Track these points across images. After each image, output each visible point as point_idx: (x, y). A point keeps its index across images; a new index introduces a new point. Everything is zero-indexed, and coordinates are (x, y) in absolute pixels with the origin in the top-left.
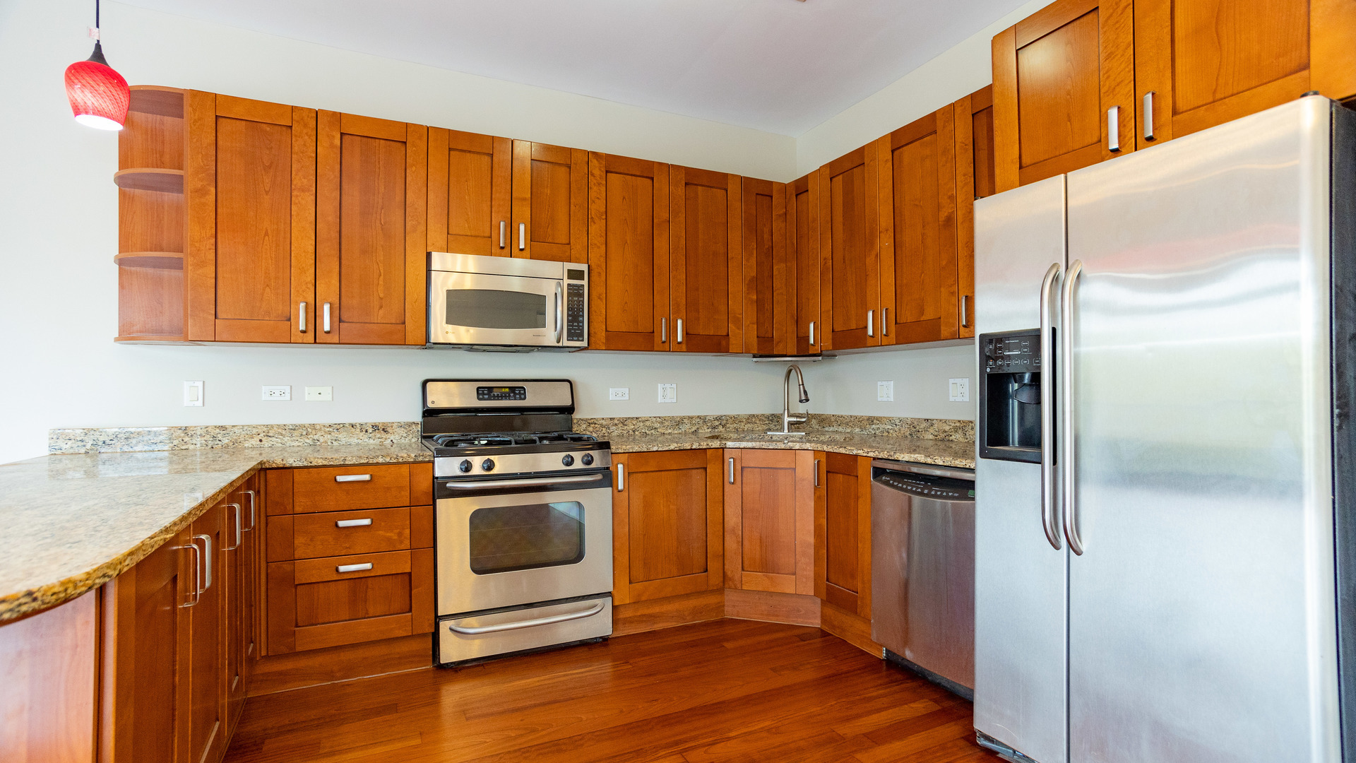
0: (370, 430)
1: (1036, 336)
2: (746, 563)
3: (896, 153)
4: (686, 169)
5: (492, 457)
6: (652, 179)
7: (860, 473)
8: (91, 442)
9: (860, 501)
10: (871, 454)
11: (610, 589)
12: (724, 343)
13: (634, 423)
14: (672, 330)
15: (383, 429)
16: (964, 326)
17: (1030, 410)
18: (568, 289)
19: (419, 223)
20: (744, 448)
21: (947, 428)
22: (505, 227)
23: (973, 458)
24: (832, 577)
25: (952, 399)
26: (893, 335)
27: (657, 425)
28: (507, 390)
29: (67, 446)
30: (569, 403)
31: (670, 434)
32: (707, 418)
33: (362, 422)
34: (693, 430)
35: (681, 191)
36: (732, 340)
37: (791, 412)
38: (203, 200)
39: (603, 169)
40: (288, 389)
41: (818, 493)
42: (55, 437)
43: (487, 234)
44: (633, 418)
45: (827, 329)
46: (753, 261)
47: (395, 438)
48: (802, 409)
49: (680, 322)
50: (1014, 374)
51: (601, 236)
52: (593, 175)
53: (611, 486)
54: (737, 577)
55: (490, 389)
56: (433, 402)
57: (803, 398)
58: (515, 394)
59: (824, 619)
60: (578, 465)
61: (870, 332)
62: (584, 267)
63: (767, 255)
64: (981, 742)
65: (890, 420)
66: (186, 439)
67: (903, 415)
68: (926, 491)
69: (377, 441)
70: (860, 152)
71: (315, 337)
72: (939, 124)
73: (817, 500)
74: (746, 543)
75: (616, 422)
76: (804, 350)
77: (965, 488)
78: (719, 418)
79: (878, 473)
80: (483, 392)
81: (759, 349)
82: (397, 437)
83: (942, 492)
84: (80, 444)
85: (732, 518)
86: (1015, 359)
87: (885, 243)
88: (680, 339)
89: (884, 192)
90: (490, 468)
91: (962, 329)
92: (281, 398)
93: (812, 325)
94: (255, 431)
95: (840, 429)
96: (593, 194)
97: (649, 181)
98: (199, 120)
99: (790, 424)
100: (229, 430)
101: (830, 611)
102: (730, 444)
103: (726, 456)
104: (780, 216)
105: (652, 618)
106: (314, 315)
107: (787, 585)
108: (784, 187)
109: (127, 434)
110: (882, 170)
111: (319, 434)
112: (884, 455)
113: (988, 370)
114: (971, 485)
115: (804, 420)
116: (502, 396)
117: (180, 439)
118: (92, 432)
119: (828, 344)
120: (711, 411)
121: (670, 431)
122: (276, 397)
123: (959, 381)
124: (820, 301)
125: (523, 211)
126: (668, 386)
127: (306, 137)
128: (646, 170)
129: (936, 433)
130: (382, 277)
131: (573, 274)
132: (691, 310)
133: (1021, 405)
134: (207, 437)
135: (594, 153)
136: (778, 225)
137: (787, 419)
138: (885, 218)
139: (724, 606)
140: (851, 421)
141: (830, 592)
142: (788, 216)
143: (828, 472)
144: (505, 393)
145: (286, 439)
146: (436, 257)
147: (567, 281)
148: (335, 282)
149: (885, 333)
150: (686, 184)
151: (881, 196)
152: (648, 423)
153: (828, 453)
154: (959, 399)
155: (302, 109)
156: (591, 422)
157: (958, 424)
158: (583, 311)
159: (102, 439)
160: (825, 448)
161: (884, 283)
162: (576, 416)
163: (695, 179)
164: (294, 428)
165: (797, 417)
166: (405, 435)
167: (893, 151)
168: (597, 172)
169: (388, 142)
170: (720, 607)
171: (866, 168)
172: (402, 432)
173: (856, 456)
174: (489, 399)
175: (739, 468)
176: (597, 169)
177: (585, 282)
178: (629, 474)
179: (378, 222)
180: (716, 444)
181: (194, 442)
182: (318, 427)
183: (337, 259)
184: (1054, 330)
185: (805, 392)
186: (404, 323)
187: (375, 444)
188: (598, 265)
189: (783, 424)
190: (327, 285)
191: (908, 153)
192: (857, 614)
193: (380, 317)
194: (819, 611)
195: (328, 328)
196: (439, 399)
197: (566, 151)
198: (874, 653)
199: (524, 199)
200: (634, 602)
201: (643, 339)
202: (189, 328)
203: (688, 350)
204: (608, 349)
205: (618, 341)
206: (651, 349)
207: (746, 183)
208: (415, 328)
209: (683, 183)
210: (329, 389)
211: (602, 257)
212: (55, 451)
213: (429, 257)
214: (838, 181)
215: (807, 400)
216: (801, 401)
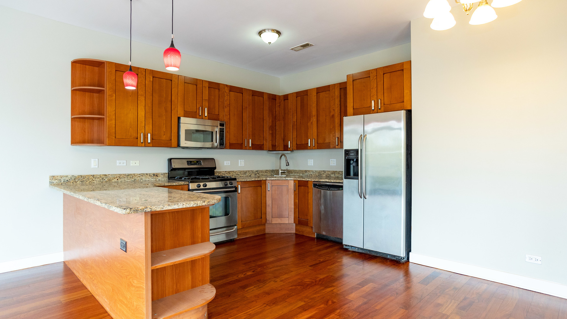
0: (152, 176)
1: (357, 151)
2: (273, 215)
3: (318, 94)
4: (252, 90)
6: (243, 94)
7: (309, 186)
8: (63, 180)
9: (309, 194)
10: (313, 180)
12: (262, 147)
13: (232, 173)
14: (248, 143)
15: (156, 175)
16: (337, 145)
17: (356, 167)
18: (220, 130)
19: (176, 107)
20: (273, 180)
21: (330, 173)
22: (201, 108)
23: (342, 179)
24: (300, 217)
25: (331, 165)
26: (316, 146)
27: (239, 174)
28: (196, 162)
29: (55, 182)
30: (214, 166)
31: (243, 176)
32: (254, 171)
33: (150, 173)
34: (249, 175)
35: (251, 97)
36: (265, 146)
37: (282, 169)
38: (111, 98)
39: (229, 90)
40: (125, 162)
41: (295, 193)
42: (51, 179)
43: (195, 111)
44: (232, 171)
45: (295, 143)
46: (271, 121)
47: (160, 178)
48: (285, 168)
49: (250, 140)
50: (352, 159)
51: (228, 112)
52: (226, 92)
53: (237, 192)
54: (270, 219)
55: (191, 162)
56: (174, 166)
57: (287, 165)
58: (198, 163)
59: (296, 230)
60: (229, 185)
61: (309, 145)
62: (224, 123)
63: (274, 119)
64: (345, 247)
65: (312, 171)
66: (94, 179)
67: (316, 170)
68: (329, 189)
69: (155, 179)
70: (306, 91)
71: (145, 144)
72: (331, 89)
73: (295, 195)
74: (273, 209)
75: (227, 172)
76: (286, 148)
77: (340, 187)
78: (257, 171)
79: (315, 185)
80: (189, 163)
81: (272, 149)
82: (161, 178)
83: (333, 189)
84: (59, 181)
85: (269, 201)
86: (352, 155)
87: (314, 119)
88: (250, 146)
89: (314, 105)
90: (206, 186)
91: (336, 146)
92: (123, 165)
93: (289, 142)
94: (116, 176)
95: (295, 174)
96: (226, 98)
97: (241, 94)
98: (111, 71)
99: (282, 173)
100: (107, 176)
101: (298, 227)
102: (268, 179)
103: (267, 182)
104: (278, 106)
105: (246, 233)
106: (145, 137)
107: (286, 221)
108: (280, 97)
109: (75, 178)
110: (313, 97)
111: (136, 177)
112: (317, 180)
113: (346, 158)
114: (342, 187)
115: (286, 171)
116: (194, 164)
117: (92, 179)
118: (63, 177)
119: (295, 148)
120: (255, 169)
121: (243, 175)
122: (122, 164)
123: (333, 160)
124: (292, 134)
125: (206, 104)
126: (242, 160)
127: (143, 78)
128: (240, 91)
129: (326, 175)
130: (164, 125)
131: (221, 125)
132: (254, 136)
133: (354, 166)
134: (100, 178)
135: (226, 85)
136: (278, 109)
137: (280, 171)
138: (314, 112)
139: (265, 229)
140: (299, 172)
141: (299, 221)
142: (281, 106)
143: (298, 186)
144: (195, 163)
145: (126, 179)
146: (182, 120)
147: (219, 127)
148: (151, 126)
149: (314, 145)
150: (252, 95)
151: (313, 105)
152: (236, 173)
153: (299, 181)
154: (333, 165)
155: (141, 68)
156: (220, 172)
157: (333, 172)
158: (224, 137)
159: (66, 179)
160: (298, 179)
161: (313, 131)
162: (216, 170)
163: (255, 94)
164: (128, 175)
165: (284, 170)
166: (163, 177)
167: (317, 93)
169: (167, 80)
171: (308, 96)
172: (162, 176)
173: (307, 181)
174: (191, 165)
175: (271, 186)
176: (227, 90)
177: (224, 128)
178: (241, 188)
179: (163, 106)
181: (96, 180)
182: (136, 175)
183: (151, 119)
184: (361, 149)
185: (288, 163)
186: (171, 140)
187: (154, 180)
188: (227, 122)
189: (279, 173)
190: (149, 128)
191: (322, 95)
192: (308, 226)
193: (164, 138)
194: (295, 228)
195: (149, 141)
196: (175, 165)
197: (218, 84)
198: (313, 236)
199: (206, 100)
200: (243, 228)
201: (238, 146)
202: (107, 141)
203: (253, 149)
204: (230, 149)
205: (233, 146)
206: (242, 149)
207: (269, 95)
208: (174, 142)
209: (251, 95)
210: (138, 162)
211: (228, 120)
212: (51, 183)
213: (179, 118)
214: (299, 98)
215: (289, 165)
216: (287, 166)
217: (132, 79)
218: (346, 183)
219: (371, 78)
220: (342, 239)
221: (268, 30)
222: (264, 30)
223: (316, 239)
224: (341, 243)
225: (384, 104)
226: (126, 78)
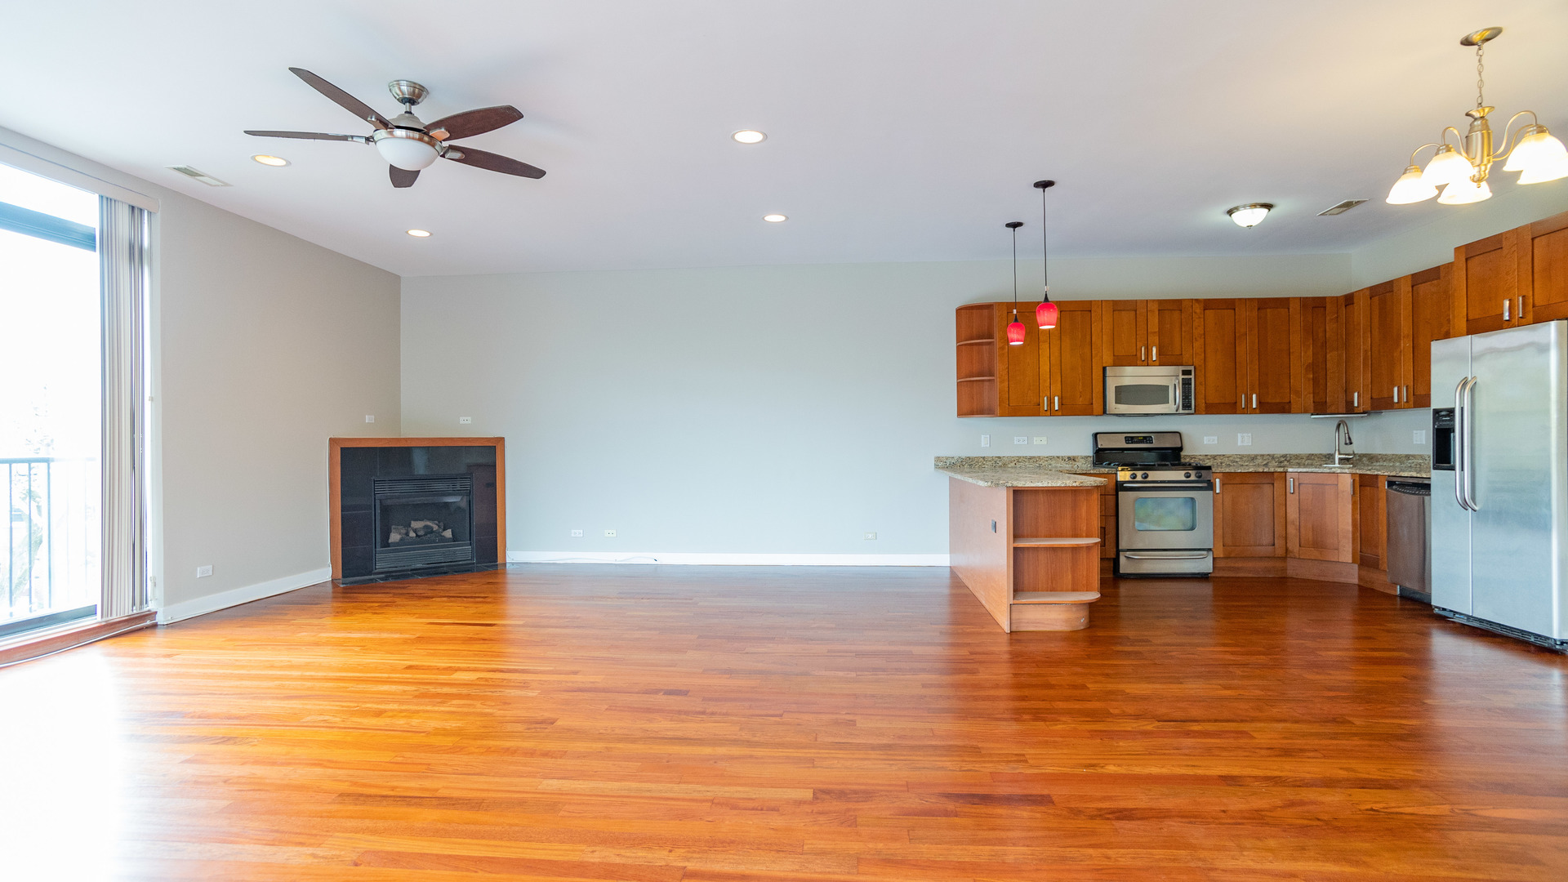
0: (1067, 460)
1: (1453, 411)
2: (1303, 542)
3: (1415, 287)
4: (1260, 299)
5: (1147, 472)
6: (1235, 309)
7: (1380, 485)
8: (949, 462)
9: (1380, 501)
10: (1386, 474)
11: (1211, 547)
12: (1287, 407)
13: (1222, 458)
14: (1249, 401)
15: (1072, 458)
18: (1182, 382)
19: (1099, 352)
20: (1303, 472)
22: (1144, 348)
23: (1429, 472)
24: (1364, 550)
25: (1415, 442)
26: (1411, 403)
27: (1238, 460)
28: (1142, 439)
29: (941, 464)
30: (1180, 446)
31: (1248, 464)
32: (1276, 455)
33: (1062, 456)
34: (1264, 462)
35: (1255, 313)
36: (1294, 405)
37: (1341, 452)
38: (1003, 352)
39: (1202, 309)
40: (1026, 438)
41: (1354, 500)
42: (937, 460)
43: (1135, 355)
44: (1220, 455)
45: (1367, 396)
46: (1310, 352)
47: (1079, 464)
48: (1349, 449)
49: (1254, 396)
51: (1201, 348)
52: (1196, 313)
53: (1212, 490)
54: (1296, 551)
55: (1132, 438)
56: (1101, 445)
57: (1348, 442)
58: (1147, 441)
59: (1360, 578)
60: (1193, 478)
61: (1396, 400)
62: (1192, 368)
63: (1321, 347)
64: (1436, 610)
65: (1422, 456)
66: (985, 463)
68: (1410, 492)
69: (1071, 464)
70: (1391, 283)
71: (1051, 412)
73: (1354, 503)
74: (1302, 530)
75: (1211, 457)
76: (1350, 409)
77: (1424, 487)
78: (1285, 456)
79: (1391, 484)
80: (1129, 440)
81: (1314, 410)
83: (1418, 492)
84: (945, 463)
85: (1293, 514)
86: (1445, 421)
87: (1407, 343)
88: (1254, 406)
89: (1407, 312)
90: (1146, 477)
93: (1356, 394)
94: (1013, 459)
96: (1195, 324)
97: (1232, 311)
98: (1001, 316)
99: (1340, 459)
100: (1001, 458)
101: (1363, 572)
102: (1290, 470)
103: (1288, 475)
104: (1332, 320)
105: (1236, 569)
106: (1051, 402)
107: (1333, 556)
108: (1336, 299)
109: (962, 460)
110: (1405, 296)
111: (1042, 461)
112: (1393, 474)
113: (1436, 427)
114: (1428, 487)
115: (1350, 456)
116: (1140, 442)
117: (982, 464)
118: (950, 458)
119: (1368, 407)
120: (1279, 452)
121: (1248, 462)
122: (1021, 443)
124: (1362, 378)
125: (1155, 339)
126: (1245, 434)
128: (1230, 304)
130: (1081, 382)
131: (1185, 373)
132: (1262, 388)
134: (992, 462)
135: (1196, 300)
136: (1330, 327)
137: (1337, 456)
138: (1407, 329)
139: (1286, 570)
140: (1392, 458)
141: (1362, 558)
142: (1338, 320)
143: (1360, 486)
145: (1027, 463)
146: (1109, 371)
147: (1181, 377)
148: (1059, 385)
149: (1406, 401)
150: (1260, 309)
151: (1405, 314)
152: (1231, 458)
153: (1360, 475)
154: (1420, 442)
156: (1192, 457)
158: (1191, 393)
159: (953, 461)
160: (1358, 471)
161: (1405, 369)
162: (1183, 453)
163: (1266, 304)
164: (1031, 458)
165: (1346, 455)
166: (1084, 463)
167: (1413, 287)
168: (1198, 311)
169: (1082, 312)
170: (1284, 569)
171: (1394, 294)
172: (1083, 461)
173: (1377, 475)
174: (1132, 443)
175: (1297, 484)
176: (1198, 309)
177: (1192, 377)
178: (1223, 484)
179: (1078, 353)
180: (1281, 470)
181: (988, 465)
182: (1042, 458)
183: (1060, 376)
184: (1462, 408)
185: (1350, 438)
186: (1093, 403)
187: (1070, 466)
188: (1200, 366)
189: (1334, 459)
190: (1057, 387)
191: (1423, 288)
192: (1378, 568)
193: (1080, 401)
194: (1357, 573)
195: (1056, 408)
196: (1103, 443)
197: (1179, 302)
198: (1392, 593)
199: (1155, 332)
200: (1227, 558)
201: (1229, 407)
202: (998, 411)
203: (1261, 412)
204: (1206, 414)
205: (1211, 409)
206: (1235, 413)
207: (1304, 302)
208: (1097, 406)
209: (1256, 308)
210: (1044, 439)
211: (1202, 361)
212: (937, 466)
213: (1104, 369)
214: (1376, 299)
215: (1351, 443)
216: (1346, 444)
217: (1017, 333)
218: (1437, 477)
219: (1505, 251)
220: (1430, 596)
221: (1244, 207)
222: (1237, 209)
223: (1398, 599)
224: (1429, 605)
225: (1533, 307)
226: (1010, 332)
